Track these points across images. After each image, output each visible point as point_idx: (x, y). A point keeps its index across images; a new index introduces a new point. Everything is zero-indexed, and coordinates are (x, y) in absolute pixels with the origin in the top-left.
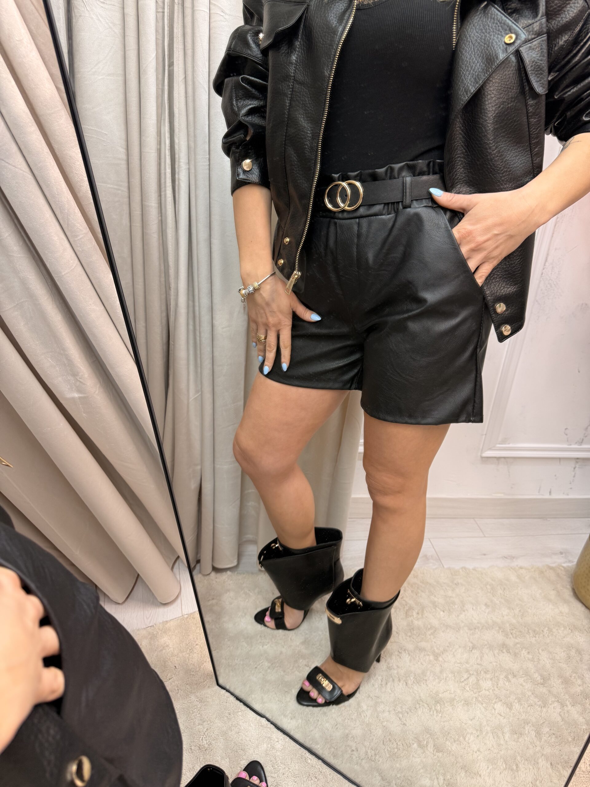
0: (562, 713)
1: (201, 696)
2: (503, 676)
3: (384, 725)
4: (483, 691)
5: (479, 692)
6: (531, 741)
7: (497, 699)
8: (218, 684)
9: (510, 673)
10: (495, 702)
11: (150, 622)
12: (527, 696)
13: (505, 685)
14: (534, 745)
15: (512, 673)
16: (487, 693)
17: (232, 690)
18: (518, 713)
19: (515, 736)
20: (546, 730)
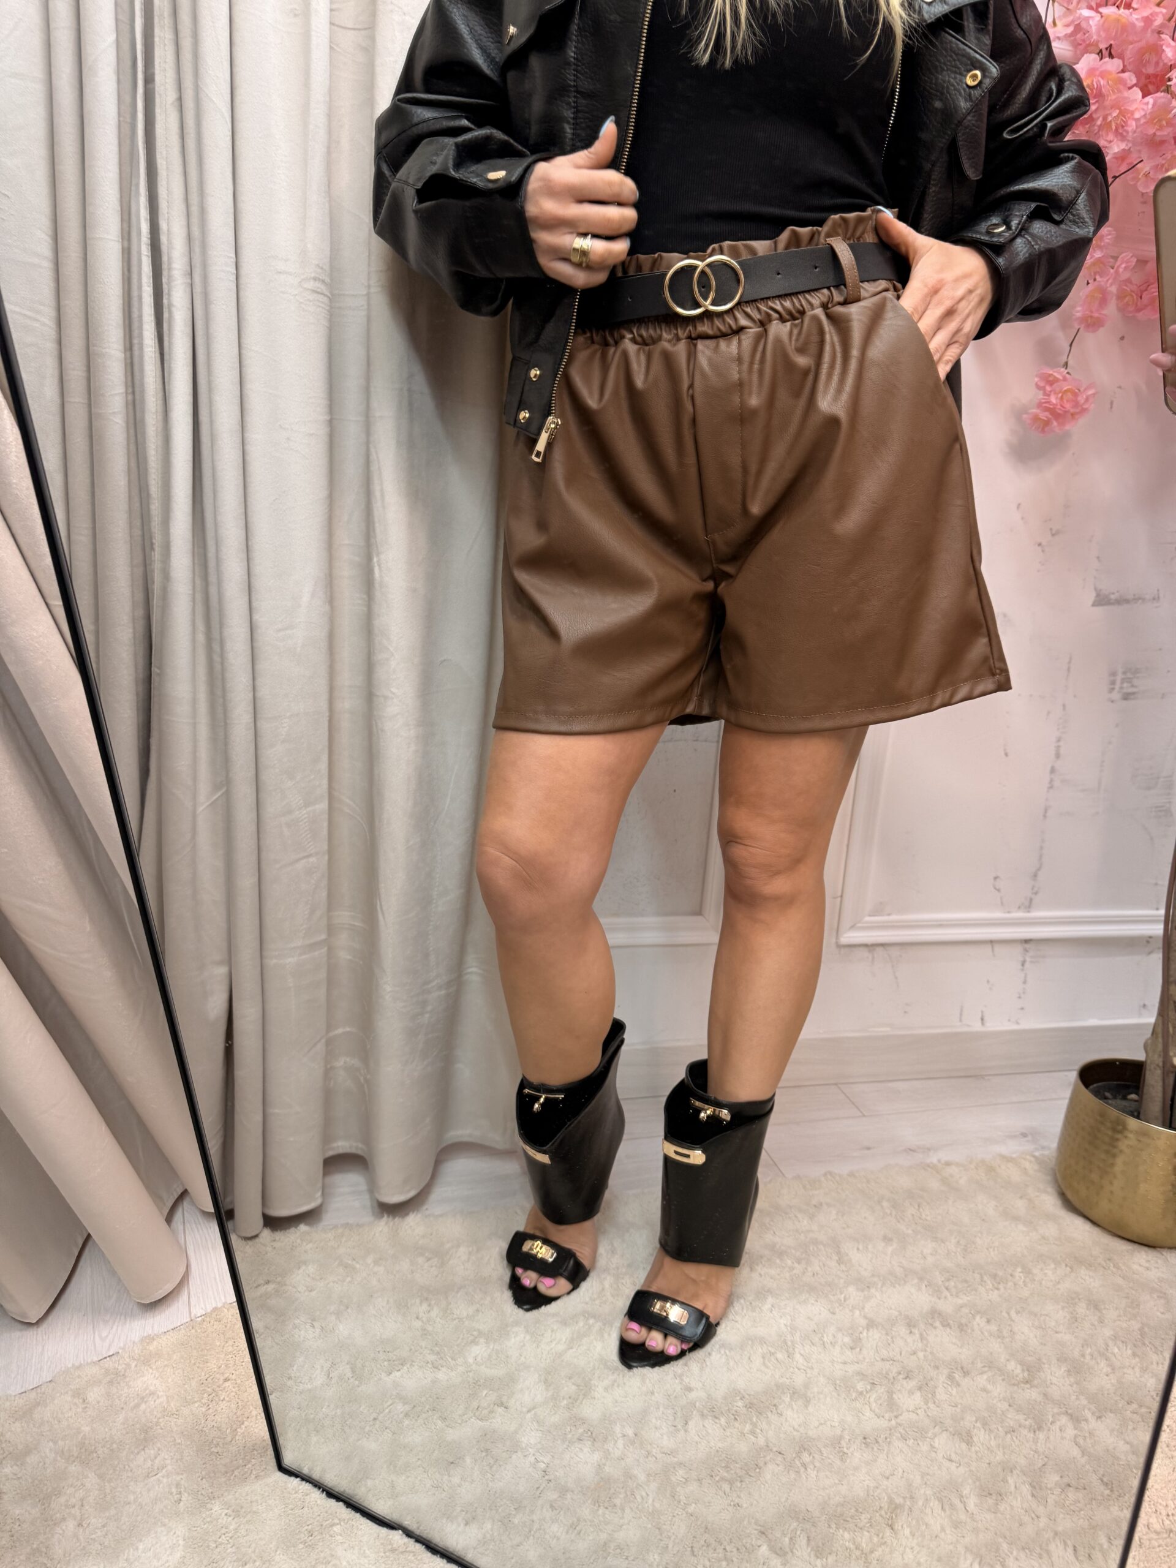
0: (1081, 1441)
1: (238, 1501)
2: (944, 1376)
3: (690, 1511)
4: (904, 1414)
5: (896, 1417)
6: (1024, 1507)
7: (937, 1427)
8: (281, 1468)
9: (957, 1368)
10: (935, 1435)
11: (110, 1345)
12: (999, 1411)
13: (951, 1395)
14: (1033, 1516)
15: (959, 1368)
16: (913, 1416)
17: (316, 1475)
18: (986, 1452)
19: (990, 1501)
20: (1052, 1479)
